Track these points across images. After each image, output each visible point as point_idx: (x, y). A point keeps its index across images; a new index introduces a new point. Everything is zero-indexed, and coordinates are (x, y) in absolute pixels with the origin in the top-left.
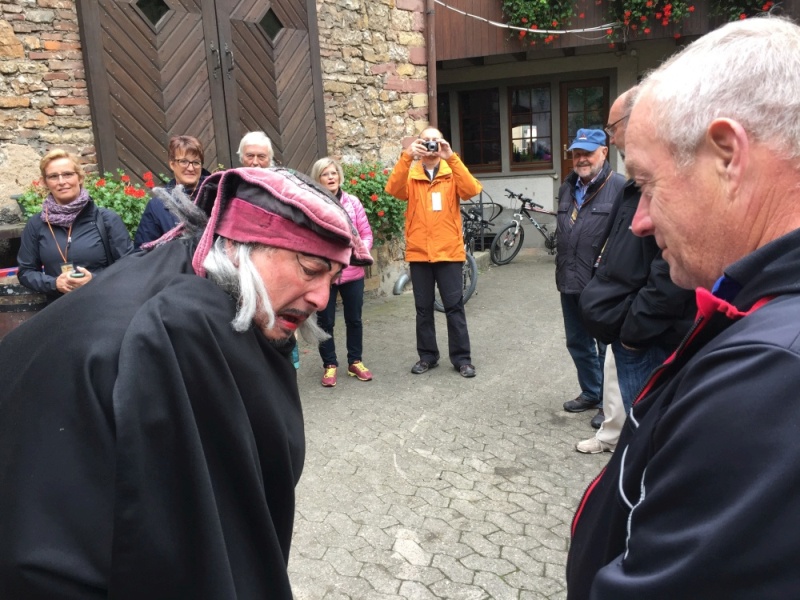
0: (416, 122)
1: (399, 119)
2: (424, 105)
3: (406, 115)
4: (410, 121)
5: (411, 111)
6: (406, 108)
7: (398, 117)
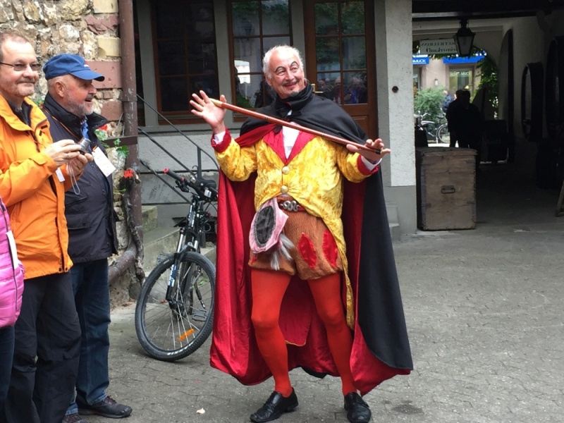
0: (99, 37)
1: (71, 31)
2: (110, 10)
3: (83, 24)
4: (88, 35)
5: (90, 18)
6: (83, 13)
7: (69, 27)
